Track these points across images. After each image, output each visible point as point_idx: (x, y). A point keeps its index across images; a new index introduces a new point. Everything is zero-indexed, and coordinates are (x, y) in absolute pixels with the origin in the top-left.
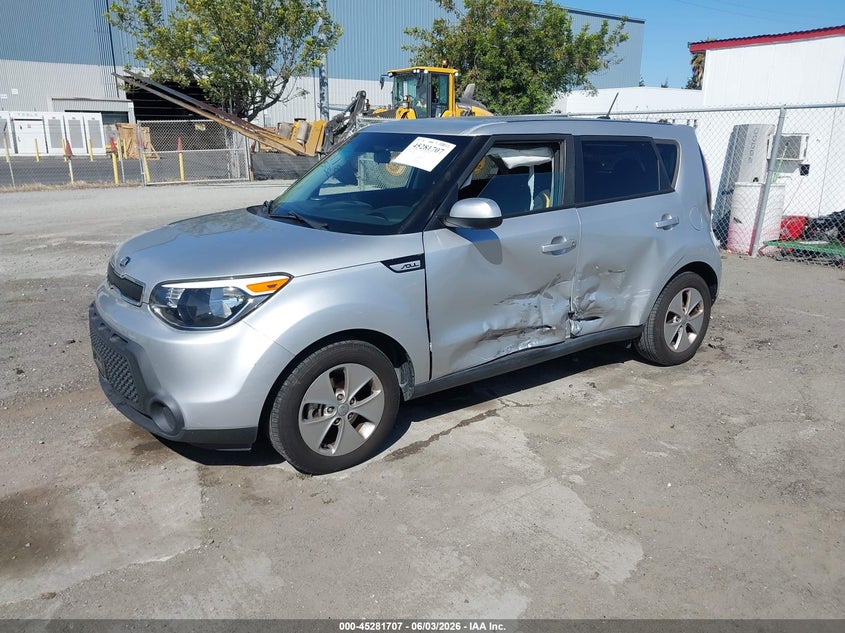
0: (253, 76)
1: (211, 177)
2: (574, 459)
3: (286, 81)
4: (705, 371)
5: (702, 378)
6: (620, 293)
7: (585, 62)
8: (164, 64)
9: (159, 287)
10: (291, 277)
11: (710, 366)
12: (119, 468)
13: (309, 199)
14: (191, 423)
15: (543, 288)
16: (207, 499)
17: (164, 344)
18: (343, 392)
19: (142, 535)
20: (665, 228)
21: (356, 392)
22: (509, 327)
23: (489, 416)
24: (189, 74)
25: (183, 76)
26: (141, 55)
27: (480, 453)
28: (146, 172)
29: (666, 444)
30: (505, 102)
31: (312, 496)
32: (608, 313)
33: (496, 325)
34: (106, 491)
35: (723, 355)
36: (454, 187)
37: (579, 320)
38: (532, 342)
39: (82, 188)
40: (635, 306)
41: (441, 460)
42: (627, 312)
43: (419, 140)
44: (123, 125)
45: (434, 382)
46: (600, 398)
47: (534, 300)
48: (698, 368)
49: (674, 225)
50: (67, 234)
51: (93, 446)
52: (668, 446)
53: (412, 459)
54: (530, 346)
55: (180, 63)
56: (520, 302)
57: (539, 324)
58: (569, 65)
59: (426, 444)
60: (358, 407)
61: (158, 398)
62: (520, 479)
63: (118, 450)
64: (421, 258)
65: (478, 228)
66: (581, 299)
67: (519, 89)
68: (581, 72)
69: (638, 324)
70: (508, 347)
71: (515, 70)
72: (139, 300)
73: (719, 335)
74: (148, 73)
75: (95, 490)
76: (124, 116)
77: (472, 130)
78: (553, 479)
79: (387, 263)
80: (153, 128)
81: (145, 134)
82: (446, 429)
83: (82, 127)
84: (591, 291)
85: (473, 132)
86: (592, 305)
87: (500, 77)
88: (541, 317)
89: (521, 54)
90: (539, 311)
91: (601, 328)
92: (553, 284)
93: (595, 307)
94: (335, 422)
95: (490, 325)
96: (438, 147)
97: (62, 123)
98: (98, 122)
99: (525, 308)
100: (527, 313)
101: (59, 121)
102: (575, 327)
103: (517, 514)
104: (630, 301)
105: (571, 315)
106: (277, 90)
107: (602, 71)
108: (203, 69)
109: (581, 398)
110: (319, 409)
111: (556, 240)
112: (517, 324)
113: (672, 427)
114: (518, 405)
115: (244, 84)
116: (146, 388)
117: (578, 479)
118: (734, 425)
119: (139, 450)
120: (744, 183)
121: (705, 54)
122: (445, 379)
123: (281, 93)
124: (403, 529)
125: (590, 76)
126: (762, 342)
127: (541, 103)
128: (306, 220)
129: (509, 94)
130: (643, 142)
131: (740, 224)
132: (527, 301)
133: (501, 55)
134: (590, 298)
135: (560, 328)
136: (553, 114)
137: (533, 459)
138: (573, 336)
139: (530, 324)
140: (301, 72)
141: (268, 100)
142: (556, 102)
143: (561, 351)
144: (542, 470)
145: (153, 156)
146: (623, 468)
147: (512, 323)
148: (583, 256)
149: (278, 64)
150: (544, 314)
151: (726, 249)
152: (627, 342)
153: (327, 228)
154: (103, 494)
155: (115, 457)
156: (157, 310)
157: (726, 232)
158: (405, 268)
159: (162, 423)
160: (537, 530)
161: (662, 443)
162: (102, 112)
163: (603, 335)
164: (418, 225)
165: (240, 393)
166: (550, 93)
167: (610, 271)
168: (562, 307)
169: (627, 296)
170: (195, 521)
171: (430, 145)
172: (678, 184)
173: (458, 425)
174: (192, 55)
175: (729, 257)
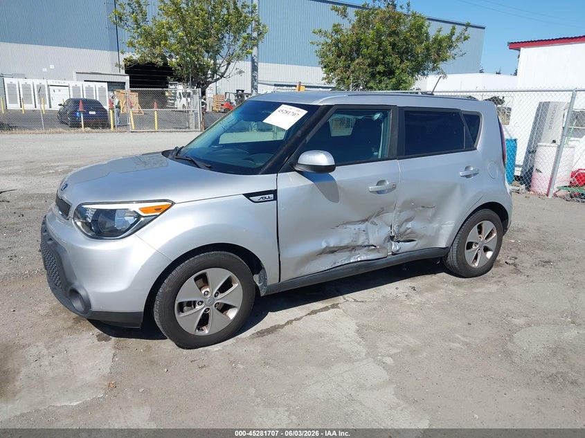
0: (207, 59)
1: (177, 128)
2: (390, 345)
3: (229, 64)
4: (500, 282)
5: (496, 287)
6: (431, 222)
7: (438, 55)
8: (147, 51)
9: (80, 206)
10: (173, 203)
11: (505, 278)
12: (61, 333)
13: (210, 146)
14: (96, 306)
15: (370, 217)
16: (117, 359)
17: (82, 249)
18: (208, 289)
19: (63, 384)
20: (467, 176)
21: (218, 287)
22: (343, 244)
23: (332, 308)
24: (164, 58)
25: (159, 59)
26: (132, 44)
27: (321, 336)
28: (132, 123)
29: (460, 337)
30: (380, 82)
31: (192, 362)
32: (421, 238)
33: (333, 243)
34: (47, 349)
35: (515, 271)
36: (304, 141)
37: (399, 242)
38: (361, 256)
39: (88, 132)
40: (442, 233)
41: (291, 340)
42: (436, 237)
43: (283, 107)
44: (121, 91)
45: (283, 283)
46: (417, 299)
47: (363, 226)
48: (495, 279)
49: (475, 174)
50: (70, 163)
51: (48, 315)
52: (462, 339)
53: (269, 338)
54: (359, 259)
55: (157, 51)
56: (352, 227)
57: (366, 244)
58: (427, 57)
59: (282, 327)
60: (222, 298)
61: (74, 287)
62: (346, 358)
63: (64, 319)
64: (275, 192)
65: (318, 173)
66: (400, 226)
67: (390, 73)
68: (435, 61)
69: (444, 246)
70: (342, 259)
71: (388, 59)
72: (68, 215)
73: (514, 255)
74: (136, 57)
75: (40, 348)
76: (122, 85)
77: (321, 100)
78: (371, 360)
79: (248, 196)
80: (141, 93)
81: (134, 98)
82: (298, 316)
83: (94, 91)
84: (408, 220)
85: (321, 102)
86: (408, 231)
87: (377, 64)
88: (368, 239)
89: (393, 49)
90: (367, 234)
91: (416, 249)
92: (378, 215)
93: (411, 233)
94: (205, 311)
95: (327, 243)
96: (295, 112)
97: (81, 89)
98: (105, 88)
99: (355, 232)
100: (357, 235)
101: (79, 87)
102: (395, 247)
103: (339, 386)
104: (439, 229)
105: (392, 238)
106: (222, 70)
107: (450, 61)
108: (172, 54)
109: (403, 297)
110: (191, 304)
111: (381, 183)
112: (349, 244)
113: (469, 324)
114: (355, 301)
115: (200, 64)
116: (66, 279)
117: (389, 361)
118: (516, 325)
119: (77, 321)
120: (544, 144)
121: (520, 51)
122: (292, 281)
123: (225, 72)
124: (252, 391)
125: (442, 65)
126: (546, 262)
127: (406, 83)
128: (196, 162)
129: (383, 76)
130: (454, 113)
131: (540, 174)
132: (357, 227)
133: (379, 49)
134: (408, 226)
135: (382, 247)
136: (415, 91)
137: (359, 343)
138: (394, 254)
139: (360, 243)
140: (239, 58)
141: (216, 77)
142: (417, 82)
143: (384, 264)
144: (364, 351)
145: (140, 112)
146: (425, 354)
147: (345, 243)
148: (402, 195)
149: (224, 52)
150: (371, 237)
151: (529, 191)
152: (436, 259)
153: (210, 168)
154: (45, 352)
155: (60, 323)
156: (79, 224)
157: (530, 178)
158: (262, 200)
159: (77, 304)
160: (352, 400)
161: (458, 336)
162: (108, 82)
163: (417, 254)
164: (275, 169)
165: (130, 287)
166: (413, 76)
167: (423, 207)
168: (385, 232)
169: (437, 225)
170: (104, 376)
171: (290, 110)
172: (480, 144)
173: (309, 314)
174: (165, 45)
175: (531, 197)
